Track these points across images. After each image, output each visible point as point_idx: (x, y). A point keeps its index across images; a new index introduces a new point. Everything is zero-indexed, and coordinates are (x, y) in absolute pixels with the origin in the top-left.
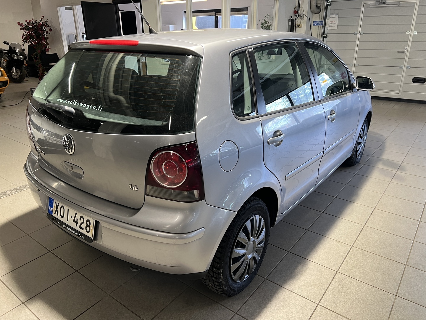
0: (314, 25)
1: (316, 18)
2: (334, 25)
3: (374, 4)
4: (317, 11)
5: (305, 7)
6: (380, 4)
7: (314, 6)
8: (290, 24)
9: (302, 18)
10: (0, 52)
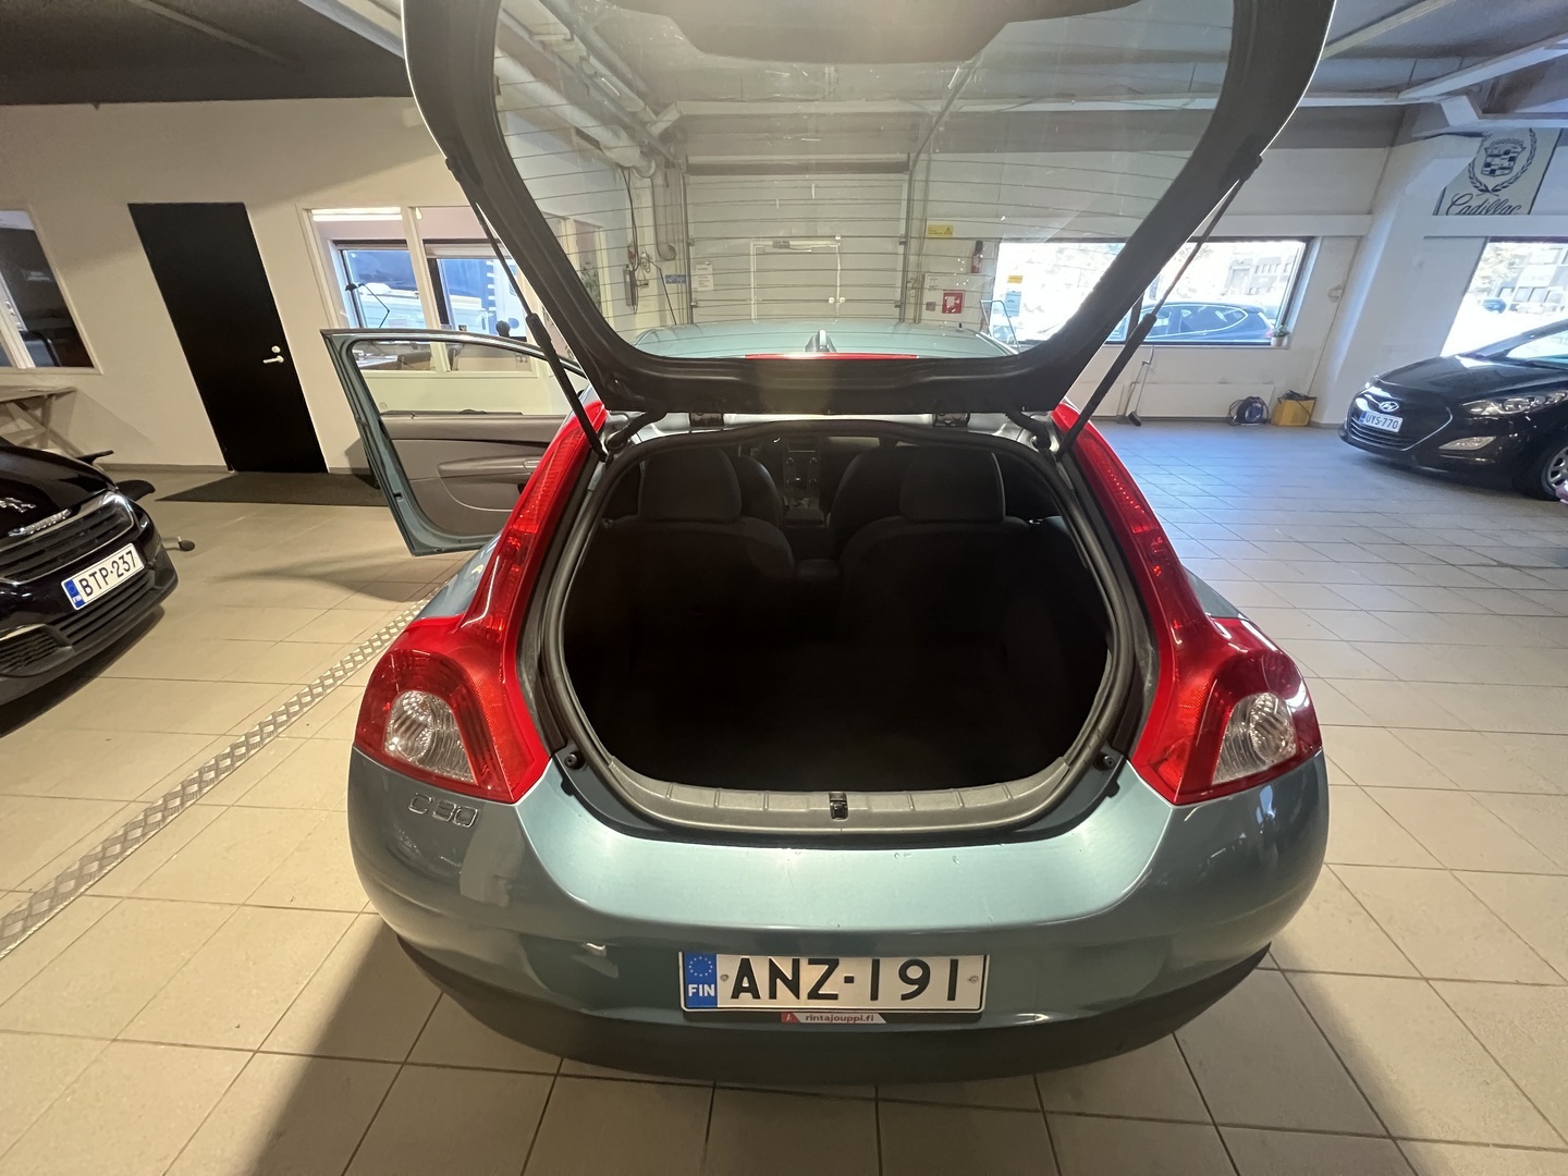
0: (668, 282)
1: (670, 269)
2: (706, 284)
3: (771, 247)
4: (669, 256)
5: (648, 246)
6: (781, 247)
7: (664, 248)
8: (628, 280)
9: (648, 271)
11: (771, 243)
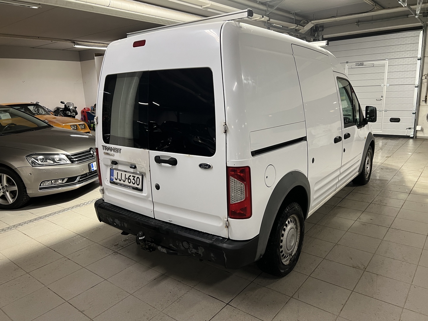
6: (359, 65)
10: (57, 110)
11: (355, 64)
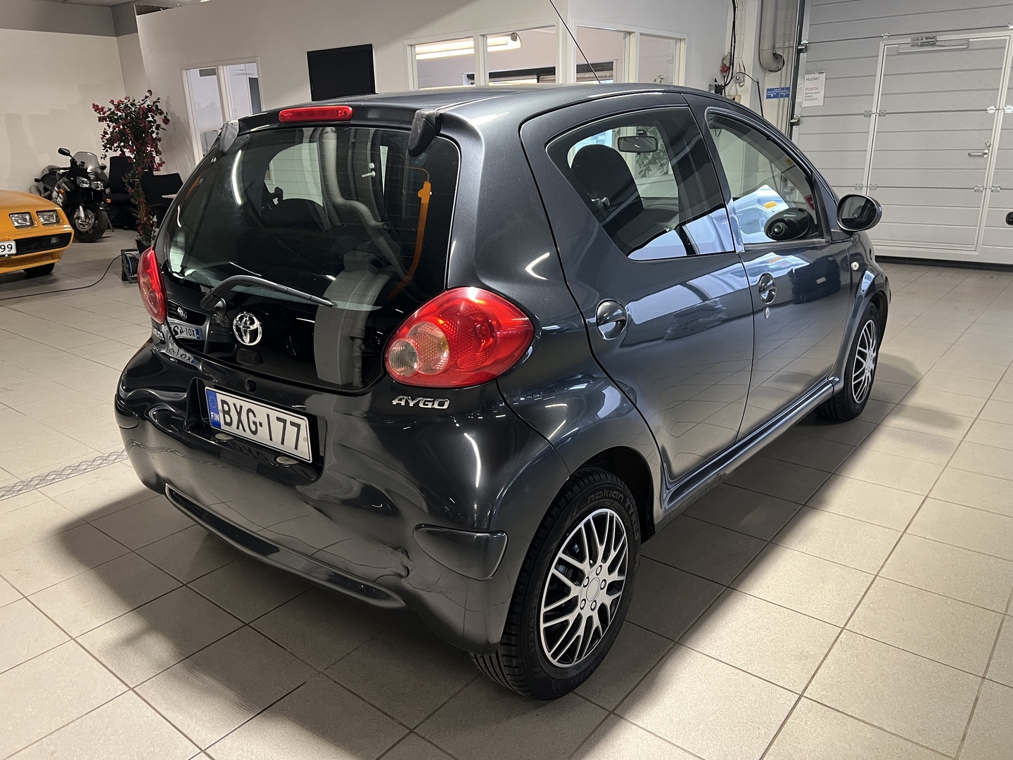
0: (768, 97)
1: (772, 81)
2: (815, 96)
3: (909, 45)
4: (774, 66)
5: (746, 57)
6: (922, 45)
7: (767, 56)
9: (740, 82)
10: (49, 174)
11: (909, 40)
